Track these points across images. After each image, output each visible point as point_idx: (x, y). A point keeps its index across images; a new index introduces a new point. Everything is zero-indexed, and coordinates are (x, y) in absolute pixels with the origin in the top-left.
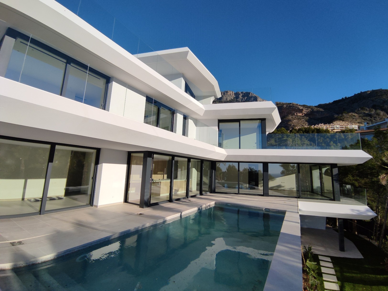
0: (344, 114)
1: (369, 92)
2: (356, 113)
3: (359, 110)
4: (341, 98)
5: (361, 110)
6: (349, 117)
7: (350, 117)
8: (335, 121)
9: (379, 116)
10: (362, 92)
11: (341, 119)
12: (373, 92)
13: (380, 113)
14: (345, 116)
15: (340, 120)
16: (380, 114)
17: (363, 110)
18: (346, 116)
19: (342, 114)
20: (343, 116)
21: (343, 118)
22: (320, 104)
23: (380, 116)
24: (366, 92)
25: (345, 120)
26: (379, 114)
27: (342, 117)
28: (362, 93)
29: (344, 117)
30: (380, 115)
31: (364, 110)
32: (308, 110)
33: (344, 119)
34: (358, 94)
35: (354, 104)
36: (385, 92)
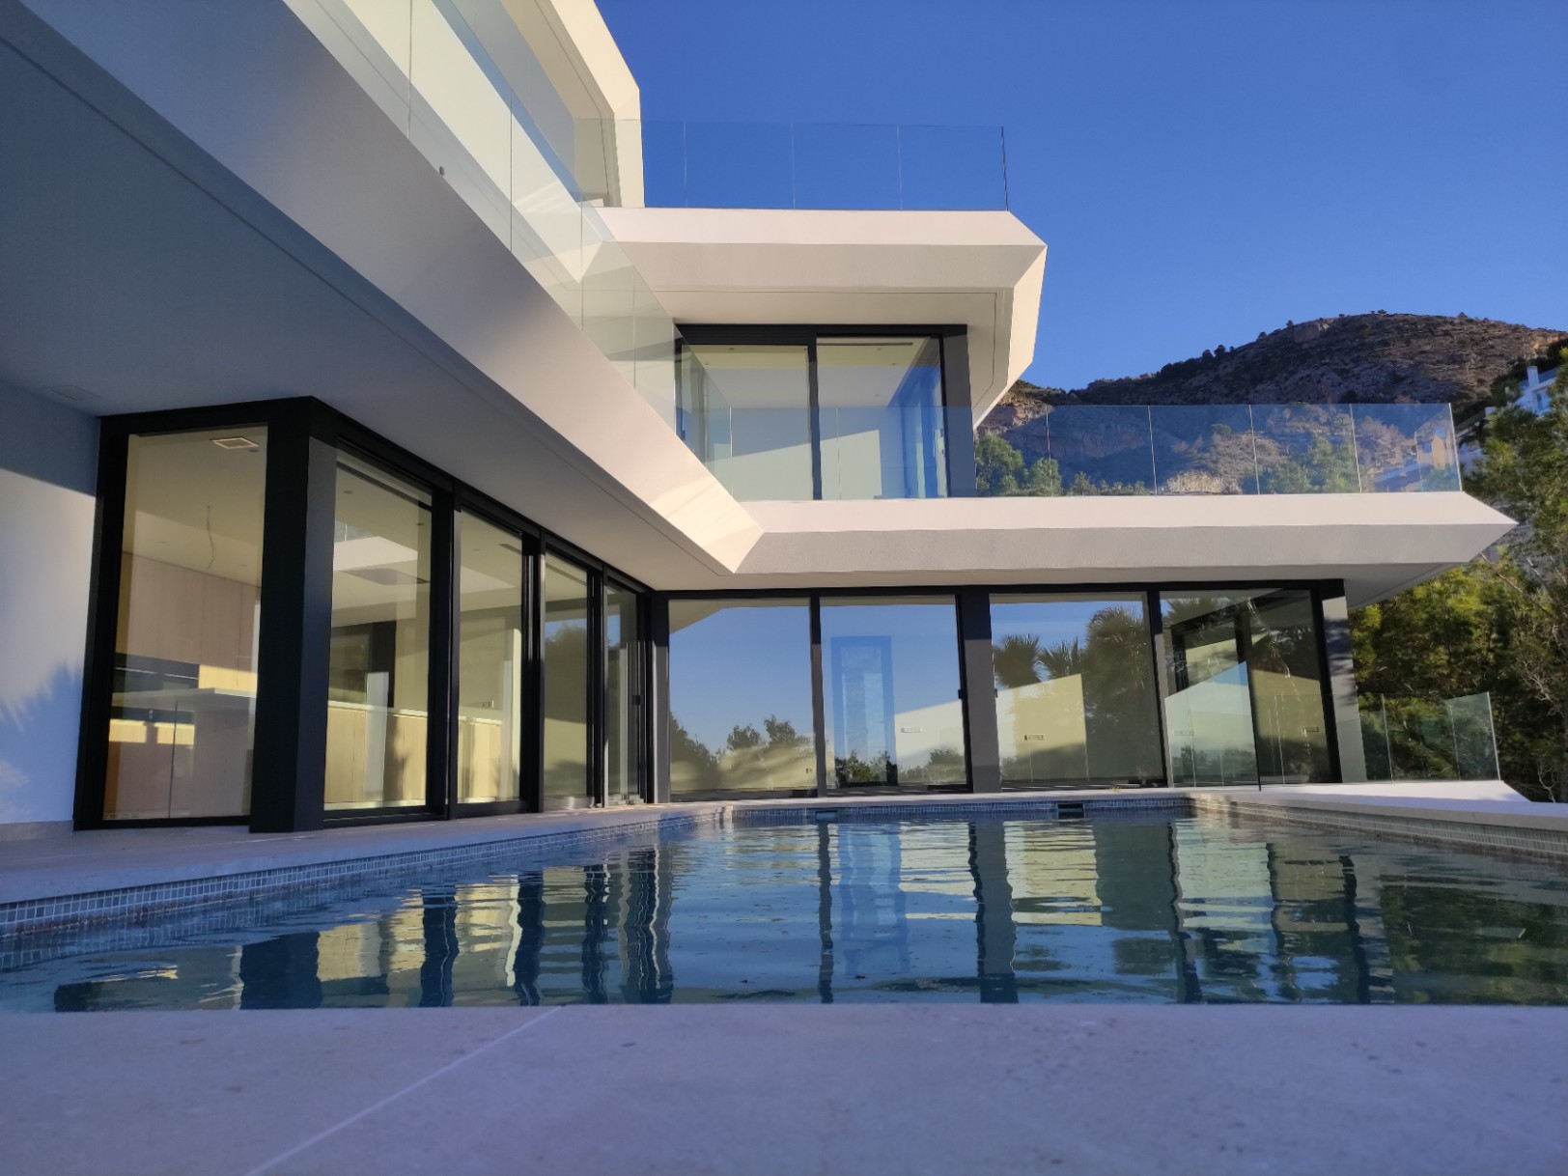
0: (1217, 438)
1: (1326, 327)
2: (1269, 434)
3: (1283, 419)
4: (1198, 354)
5: (1290, 419)
6: (1239, 451)
7: (1247, 456)
8: (1175, 476)
9: (1373, 450)
10: (1295, 323)
11: (1203, 462)
12: (1347, 326)
13: (1377, 438)
14: (1220, 449)
15: (1202, 468)
16: (1380, 441)
17: (1301, 420)
18: (1228, 450)
19: (1208, 433)
20: (1213, 449)
21: (1214, 458)
22: (1097, 382)
23: (1377, 454)
24: (1310, 325)
25: (1222, 470)
26: (1373, 439)
27: (1207, 455)
28: (1294, 327)
29: (1219, 454)
30: (1378, 445)
31: (1308, 421)
32: (1038, 412)
33: (1215, 462)
34: (1276, 333)
35: (1259, 388)
36: (1399, 328)
